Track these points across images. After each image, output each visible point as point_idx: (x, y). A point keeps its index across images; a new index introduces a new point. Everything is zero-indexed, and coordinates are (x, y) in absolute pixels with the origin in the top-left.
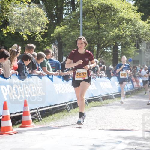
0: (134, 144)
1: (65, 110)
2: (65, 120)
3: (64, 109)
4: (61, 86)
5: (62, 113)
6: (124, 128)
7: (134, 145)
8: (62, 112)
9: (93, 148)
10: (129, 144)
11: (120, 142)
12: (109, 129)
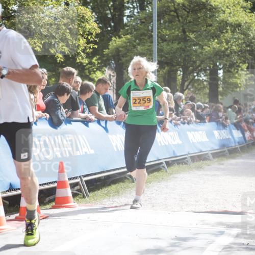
0: (246, 236)
1: (128, 179)
2: (128, 196)
3: (126, 178)
4: (121, 139)
5: (124, 184)
6: (229, 209)
7: (245, 238)
8: (123, 182)
9: (175, 243)
10: (237, 236)
11: (222, 233)
12: (204, 211)
